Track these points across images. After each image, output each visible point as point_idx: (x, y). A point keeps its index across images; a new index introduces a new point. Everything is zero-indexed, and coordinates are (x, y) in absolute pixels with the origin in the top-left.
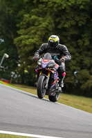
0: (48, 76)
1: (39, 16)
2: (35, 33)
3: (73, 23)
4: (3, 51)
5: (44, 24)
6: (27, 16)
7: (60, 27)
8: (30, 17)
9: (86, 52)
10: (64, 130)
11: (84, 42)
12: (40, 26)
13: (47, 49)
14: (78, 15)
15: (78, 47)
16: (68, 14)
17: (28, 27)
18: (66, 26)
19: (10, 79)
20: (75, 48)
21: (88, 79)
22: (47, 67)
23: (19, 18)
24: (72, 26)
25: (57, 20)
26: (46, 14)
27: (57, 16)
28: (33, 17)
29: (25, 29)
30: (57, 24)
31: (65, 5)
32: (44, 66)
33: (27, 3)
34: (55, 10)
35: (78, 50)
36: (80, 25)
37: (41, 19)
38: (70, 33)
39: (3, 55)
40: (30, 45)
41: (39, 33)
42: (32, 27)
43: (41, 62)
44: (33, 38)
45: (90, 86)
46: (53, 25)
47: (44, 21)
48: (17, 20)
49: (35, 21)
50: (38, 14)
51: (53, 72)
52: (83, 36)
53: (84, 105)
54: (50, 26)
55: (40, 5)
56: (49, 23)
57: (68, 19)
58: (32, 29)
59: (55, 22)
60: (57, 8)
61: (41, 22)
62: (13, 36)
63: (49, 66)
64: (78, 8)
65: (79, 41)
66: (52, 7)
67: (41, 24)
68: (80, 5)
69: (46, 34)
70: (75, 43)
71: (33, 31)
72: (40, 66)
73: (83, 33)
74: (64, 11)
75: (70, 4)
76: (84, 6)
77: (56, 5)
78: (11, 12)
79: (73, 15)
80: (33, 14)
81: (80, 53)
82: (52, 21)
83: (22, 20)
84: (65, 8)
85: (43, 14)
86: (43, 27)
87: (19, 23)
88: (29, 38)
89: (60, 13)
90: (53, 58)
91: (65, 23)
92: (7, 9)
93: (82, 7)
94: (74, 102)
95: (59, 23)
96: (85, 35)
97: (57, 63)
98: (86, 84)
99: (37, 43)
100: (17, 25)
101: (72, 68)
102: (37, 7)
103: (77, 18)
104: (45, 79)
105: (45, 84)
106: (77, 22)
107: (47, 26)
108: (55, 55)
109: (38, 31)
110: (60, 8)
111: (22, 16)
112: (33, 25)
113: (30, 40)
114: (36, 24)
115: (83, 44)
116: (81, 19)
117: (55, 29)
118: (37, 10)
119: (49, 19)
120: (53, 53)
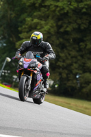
1: (41, 20)
3: (75, 26)
4: (5, 54)
5: (46, 28)
6: (29, 19)
7: (62, 30)
8: (32, 20)
9: (88, 55)
11: (86, 45)
13: (29, 47)
14: (81, 19)
15: (80, 50)
16: (70, 17)
17: (30, 31)
18: (68, 29)
19: (12, 83)
20: (78, 51)
22: (29, 67)
23: (21, 22)
24: (74, 29)
25: (60, 23)
26: (48, 17)
27: (59, 19)
28: (35, 20)
29: (27, 32)
30: (59, 27)
31: (67, 8)
33: (29, 6)
34: (58, 14)
35: (81, 53)
36: (82, 28)
37: (43, 22)
38: (72, 36)
39: (5, 58)
43: (22, 62)
46: (55, 29)
47: (46, 24)
48: (19, 24)
49: (37, 24)
50: (40, 18)
51: (36, 72)
52: (85, 39)
53: (86, 108)
54: (52, 30)
55: (43, 9)
56: (51, 27)
57: (70, 23)
59: (57, 26)
60: (59, 11)
61: (44, 26)
62: (15, 40)
63: (31, 65)
64: (81, 11)
65: (81, 44)
66: (54, 11)
68: (83, 8)
69: (48, 37)
70: (77, 46)
73: (86, 37)
74: (66, 14)
75: (72, 7)
76: (86, 9)
77: (58, 9)
78: (13, 16)
79: (75, 18)
80: (35, 17)
81: (82, 56)
82: (54, 25)
83: (24, 24)
84: (68, 11)
85: (46, 18)
86: (45, 31)
87: (21, 26)
89: (62, 17)
90: (35, 57)
91: (67, 27)
92: (10, 12)
93: (84, 10)
94: (76, 106)
95: (61, 27)
96: (87, 38)
98: (89, 87)
100: (20, 29)
101: (74, 71)
102: (40, 11)
103: (79, 21)
104: (27, 80)
106: (79, 25)
107: (50, 29)
108: (38, 54)
110: (62, 12)
111: (24, 20)
112: (35, 28)
114: (38, 28)
115: (85, 48)
116: (84, 22)
117: (58, 33)
118: (39, 13)
119: (51, 22)
120: (36, 51)
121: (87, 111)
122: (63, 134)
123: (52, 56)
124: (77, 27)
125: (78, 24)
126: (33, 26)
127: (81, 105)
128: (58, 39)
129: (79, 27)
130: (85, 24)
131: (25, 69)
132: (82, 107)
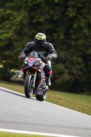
0: (35, 75)
1: (14, 11)
2: (10, 28)
5: (19, 19)
6: (1, 10)
7: (34, 21)
8: (5, 11)
9: (61, 46)
10: (39, 125)
11: (59, 36)
12: (15, 21)
14: (53, 9)
16: (43, 8)
17: (3, 21)
18: (40, 20)
21: (63, 73)
22: (34, 66)
24: (47, 20)
25: (32, 14)
26: (20, 8)
27: (32, 10)
28: (8, 11)
29: (0, 23)
32: (31, 65)
34: (30, 5)
36: (55, 19)
37: (15, 13)
38: (45, 27)
40: (5, 40)
41: (14, 27)
42: (7, 22)
43: (27, 61)
44: (7, 33)
45: (65, 80)
46: (28, 20)
47: (19, 15)
49: (9, 15)
50: (12, 9)
51: (40, 70)
52: (58, 30)
53: (59, 99)
54: (25, 21)
56: (24, 18)
57: (42, 14)
58: (7, 24)
59: (30, 17)
60: (32, 2)
61: (16, 16)
63: (36, 64)
64: (53, 2)
65: (54, 34)
67: (16, 18)
69: (21, 28)
70: (50, 37)
71: (7, 26)
72: (27, 65)
73: (58, 27)
74: (38, 5)
79: (48, 10)
80: (8, 8)
82: (27, 16)
84: (40, 2)
85: (18, 8)
86: (18, 22)
88: (4, 33)
89: (35, 8)
90: (39, 56)
91: (40, 17)
93: (57, 1)
95: (33, 17)
96: (60, 29)
97: (43, 61)
98: (61, 78)
99: (12, 38)
102: (12, 2)
103: (52, 12)
104: (32, 78)
105: (32, 83)
106: (52, 16)
107: (22, 20)
108: (42, 53)
109: (13, 25)
110: (35, 3)
112: (8, 19)
113: (4, 35)
114: (11, 19)
115: (58, 38)
116: (56, 13)
117: (30, 24)
118: (12, 4)
119: (24, 13)
120: (39, 51)
121: (60, 101)
122: (36, 125)
123: (55, 55)
124: (49, 17)
125: (50, 15)
126: (6, 17)
127: (54, 96)
128: (31, 30)
129: (52, 18)
130: (58, 15)
131: (30, 67)
132: (55, 98)
